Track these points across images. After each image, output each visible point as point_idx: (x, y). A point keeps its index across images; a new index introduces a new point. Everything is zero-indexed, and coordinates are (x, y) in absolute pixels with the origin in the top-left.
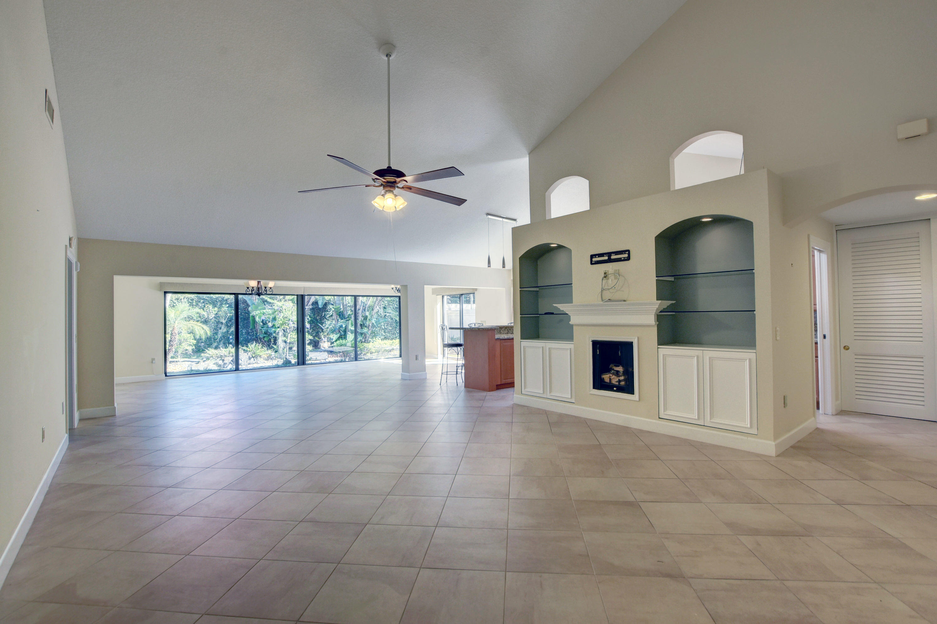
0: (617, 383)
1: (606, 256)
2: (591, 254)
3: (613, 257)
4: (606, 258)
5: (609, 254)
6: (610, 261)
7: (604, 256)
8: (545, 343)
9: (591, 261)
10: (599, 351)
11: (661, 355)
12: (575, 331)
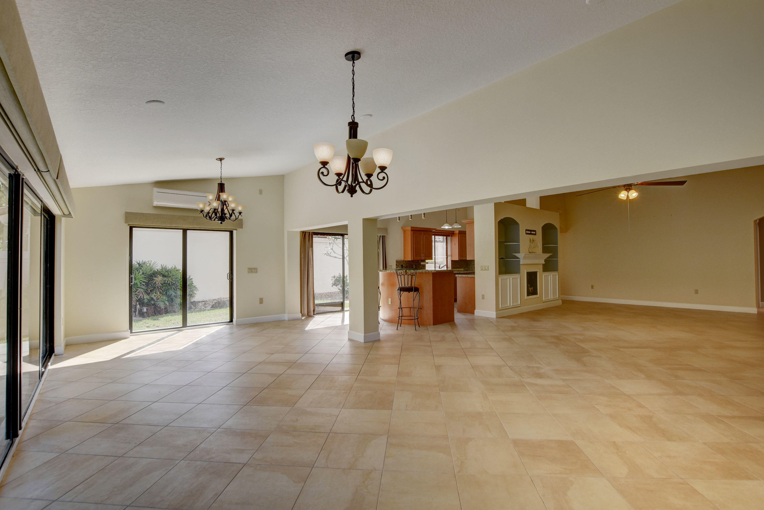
0: (532, 291)
2: (526, 229)
3: (532, 232)
4: (530, 232)
6: (531, 234)
8: (510, 276)
10: (529, 277)
11: (543, 276)
12: (522, 267)
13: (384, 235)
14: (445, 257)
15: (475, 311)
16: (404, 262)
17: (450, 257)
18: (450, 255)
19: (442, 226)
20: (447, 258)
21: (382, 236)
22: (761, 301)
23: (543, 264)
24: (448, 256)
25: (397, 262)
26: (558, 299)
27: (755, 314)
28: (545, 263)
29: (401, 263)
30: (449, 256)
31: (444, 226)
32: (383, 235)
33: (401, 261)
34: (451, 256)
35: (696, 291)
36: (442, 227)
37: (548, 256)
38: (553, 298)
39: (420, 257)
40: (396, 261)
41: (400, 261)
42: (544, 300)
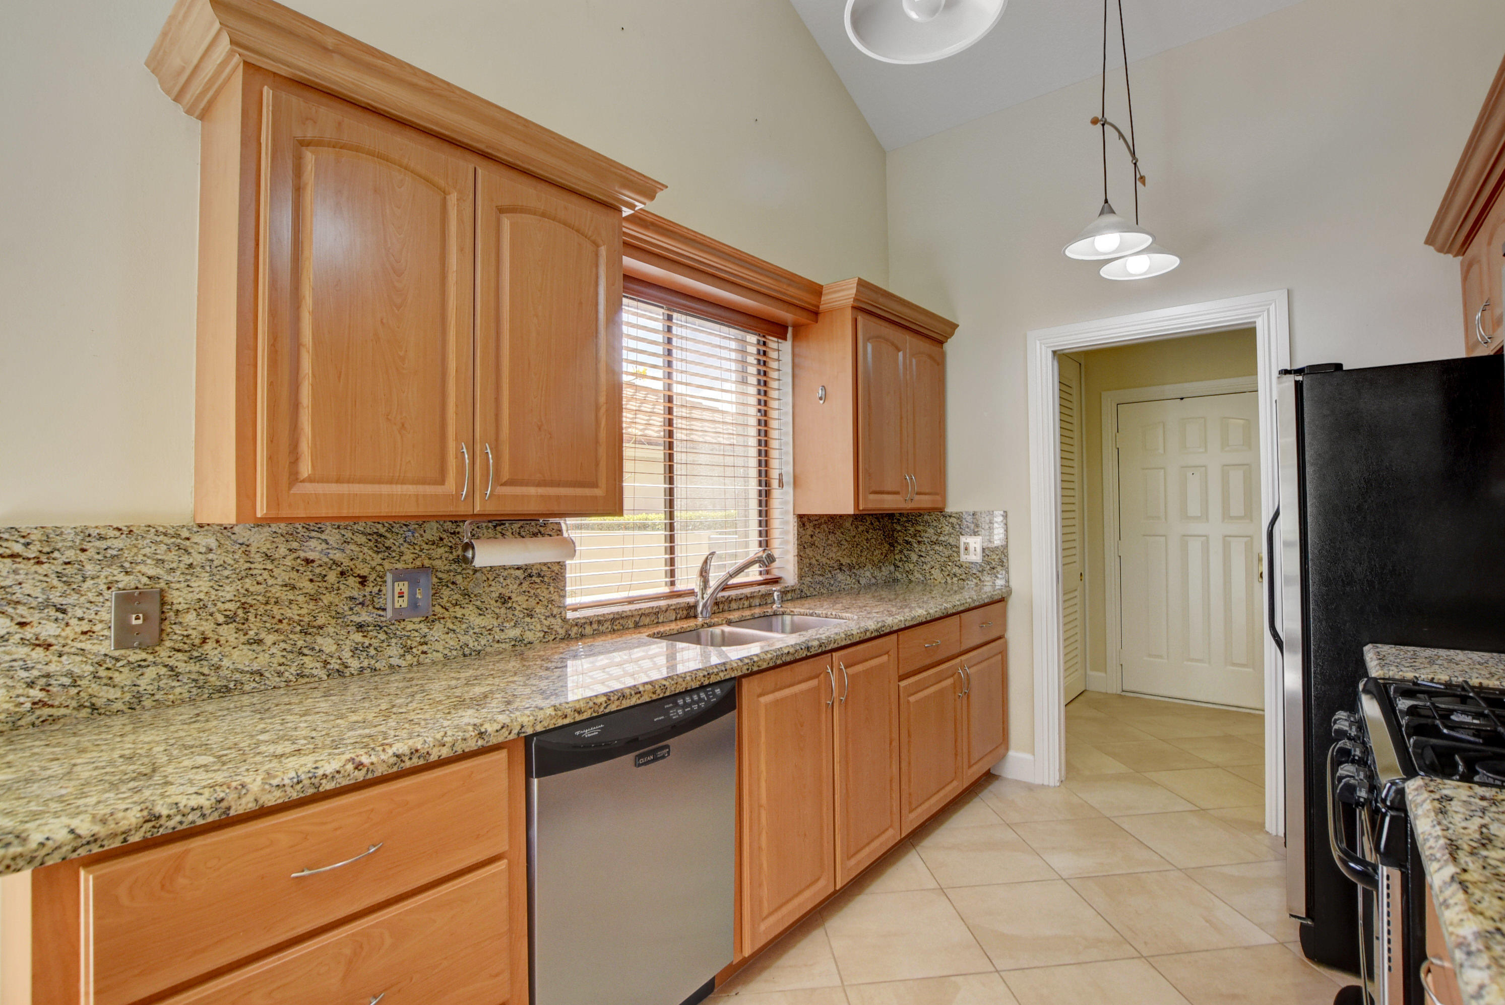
14: (753, 487)
17: (788, 489)
18: (788, 478)
20: (765, 496)
24: (775, 483)
30: (781, 484)
34: (796, 482)
39: (444, 480)
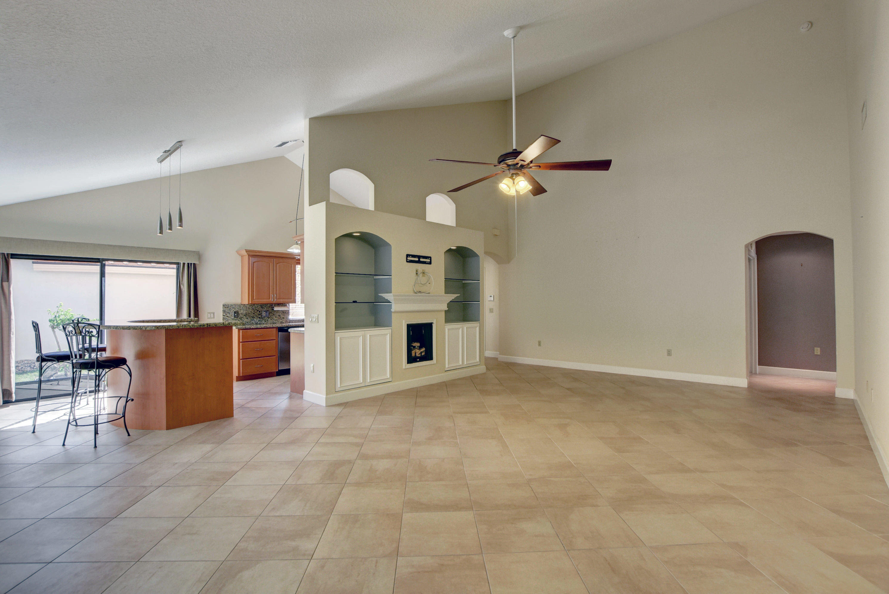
0: (420, 355)
1: (417, 258)
2: (407, 254)
3: (422, 260)
4: (417, 259)
5: (419, 257)
6: (419, 262)
7: (415, 258)
8: (364, 332)
9: (407, 259)
10: (412, 332)
11: (447, 329)
12: (394, 317)
13: (193, 263)
15: (304, 391)
16: (242, 306)
19: (288, 248)
21: (188, 264)
22: (759, 365)
23: (445, 311)
25: (226, 306)
26: (479, 363)
27: (746, 388)
28: (448, 309)
29: (233, 308)
31: (293, 249)
32: (190, 262)
33: (235, 305)
35: (669, 351)
36: (288, 250)
37: (453, 298)
38: (467, 363)
39: (269, 299)
40: (224, 305)
41: (231, 305)
42: (447, 367)
